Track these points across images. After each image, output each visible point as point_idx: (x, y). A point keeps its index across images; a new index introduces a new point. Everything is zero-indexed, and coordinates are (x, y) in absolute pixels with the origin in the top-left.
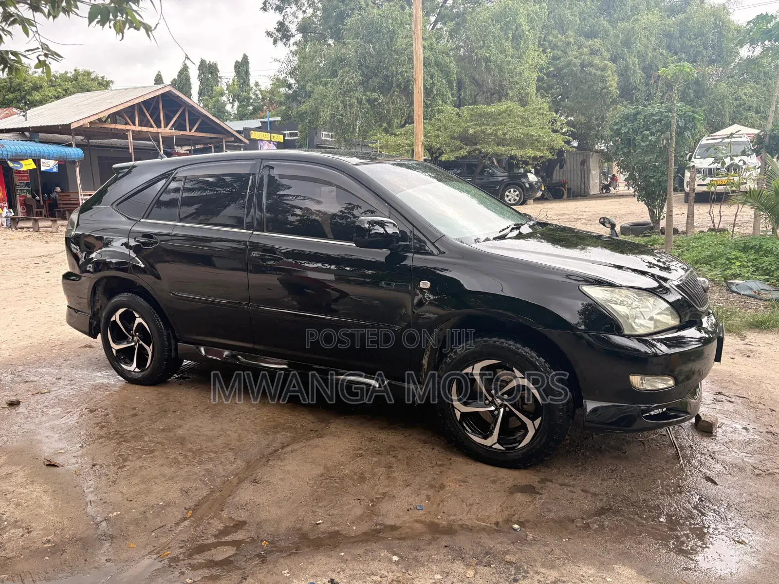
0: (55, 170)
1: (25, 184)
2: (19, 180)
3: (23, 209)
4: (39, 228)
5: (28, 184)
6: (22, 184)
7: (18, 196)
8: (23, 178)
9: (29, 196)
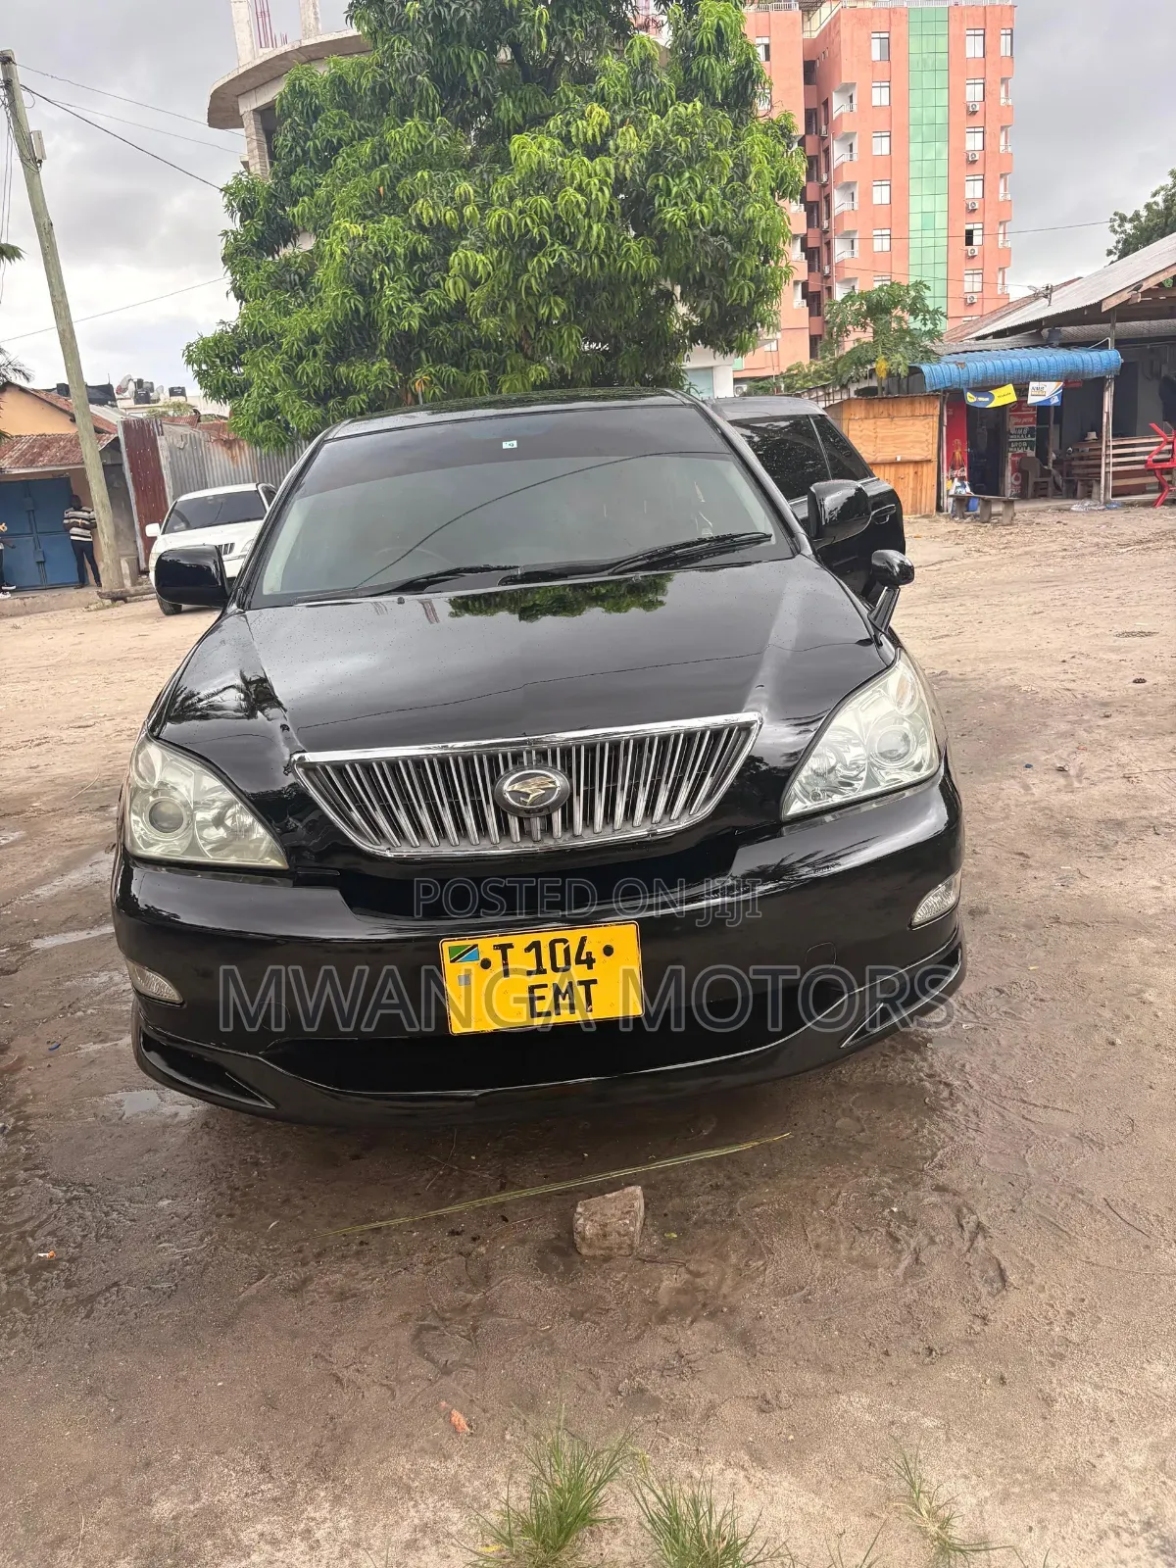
0: (1056, 400)
1: (1025, 432)
2: (1016, 424)
3: (1017, 479)
4: (991, 515)
5: (1031, 431)
6: (1020, 432)
7: (1010, 454)
8: (1025, 420)
9: (1031, 453)
